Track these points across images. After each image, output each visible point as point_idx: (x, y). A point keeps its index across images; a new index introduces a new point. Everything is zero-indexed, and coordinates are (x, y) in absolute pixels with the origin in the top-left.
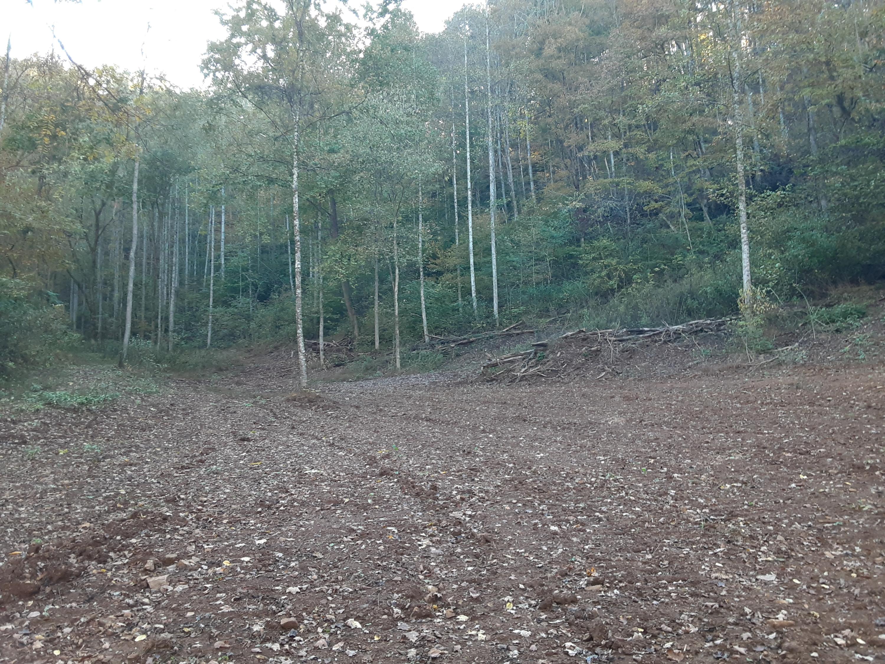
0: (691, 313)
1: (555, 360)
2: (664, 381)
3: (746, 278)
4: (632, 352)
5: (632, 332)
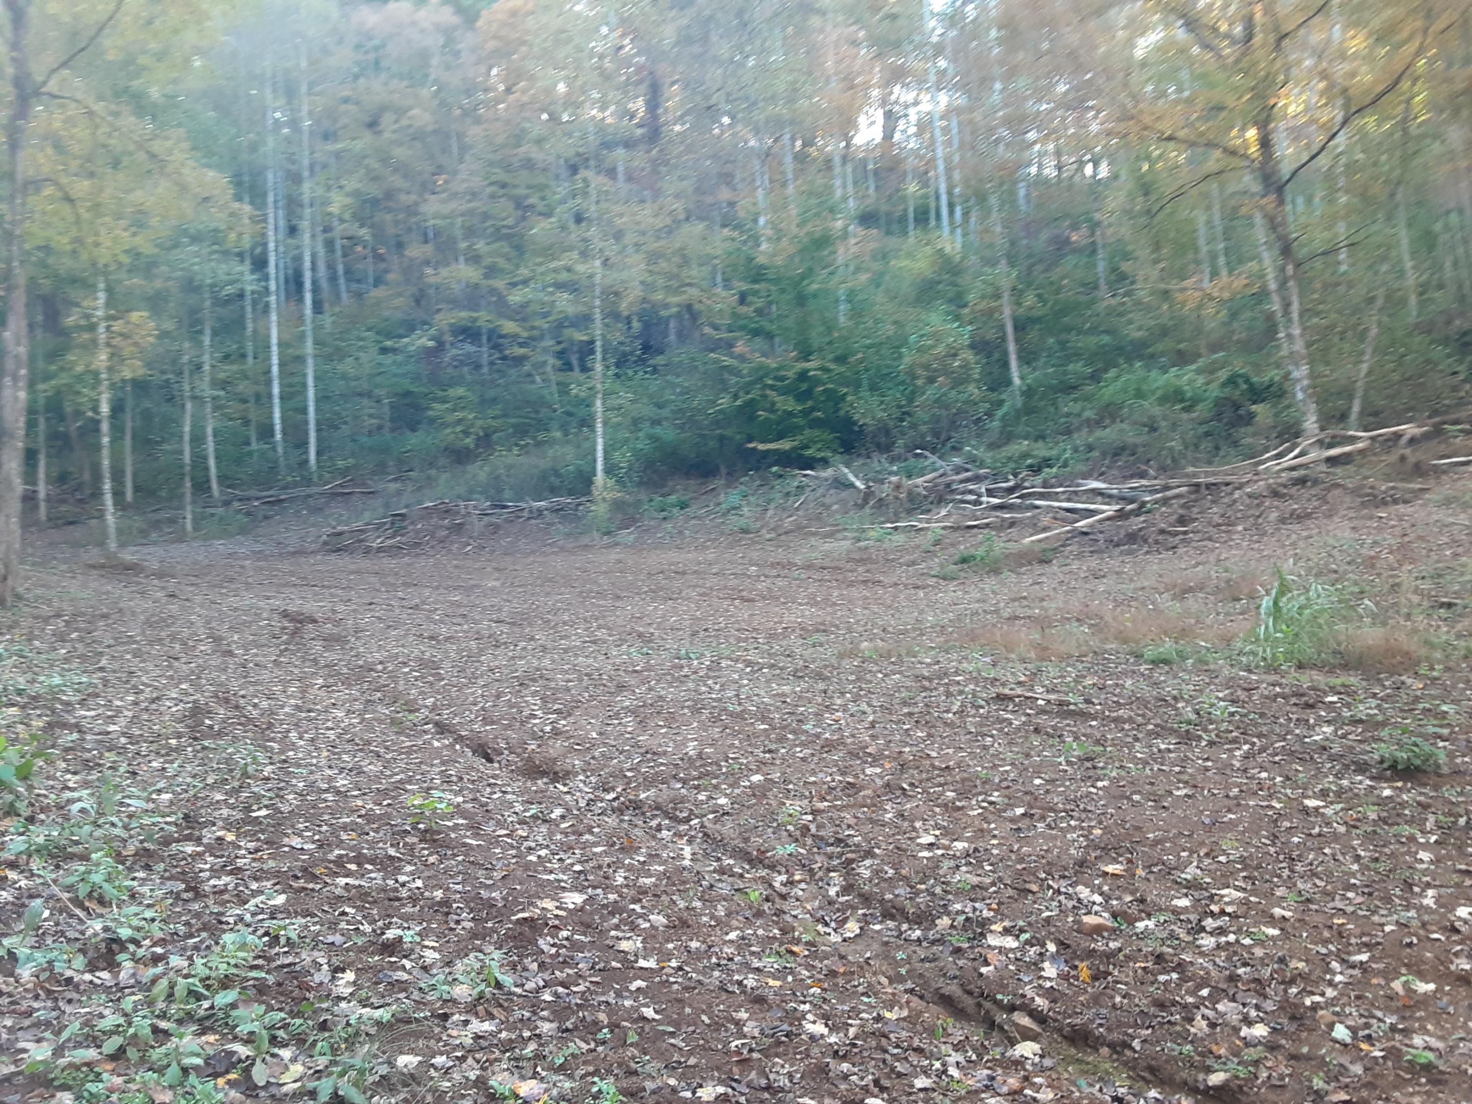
0: (554, 491)
1: (417, 532)
2: (528, 555)
3: (600, 466)
4: (496, 527)
5: (496, 506)
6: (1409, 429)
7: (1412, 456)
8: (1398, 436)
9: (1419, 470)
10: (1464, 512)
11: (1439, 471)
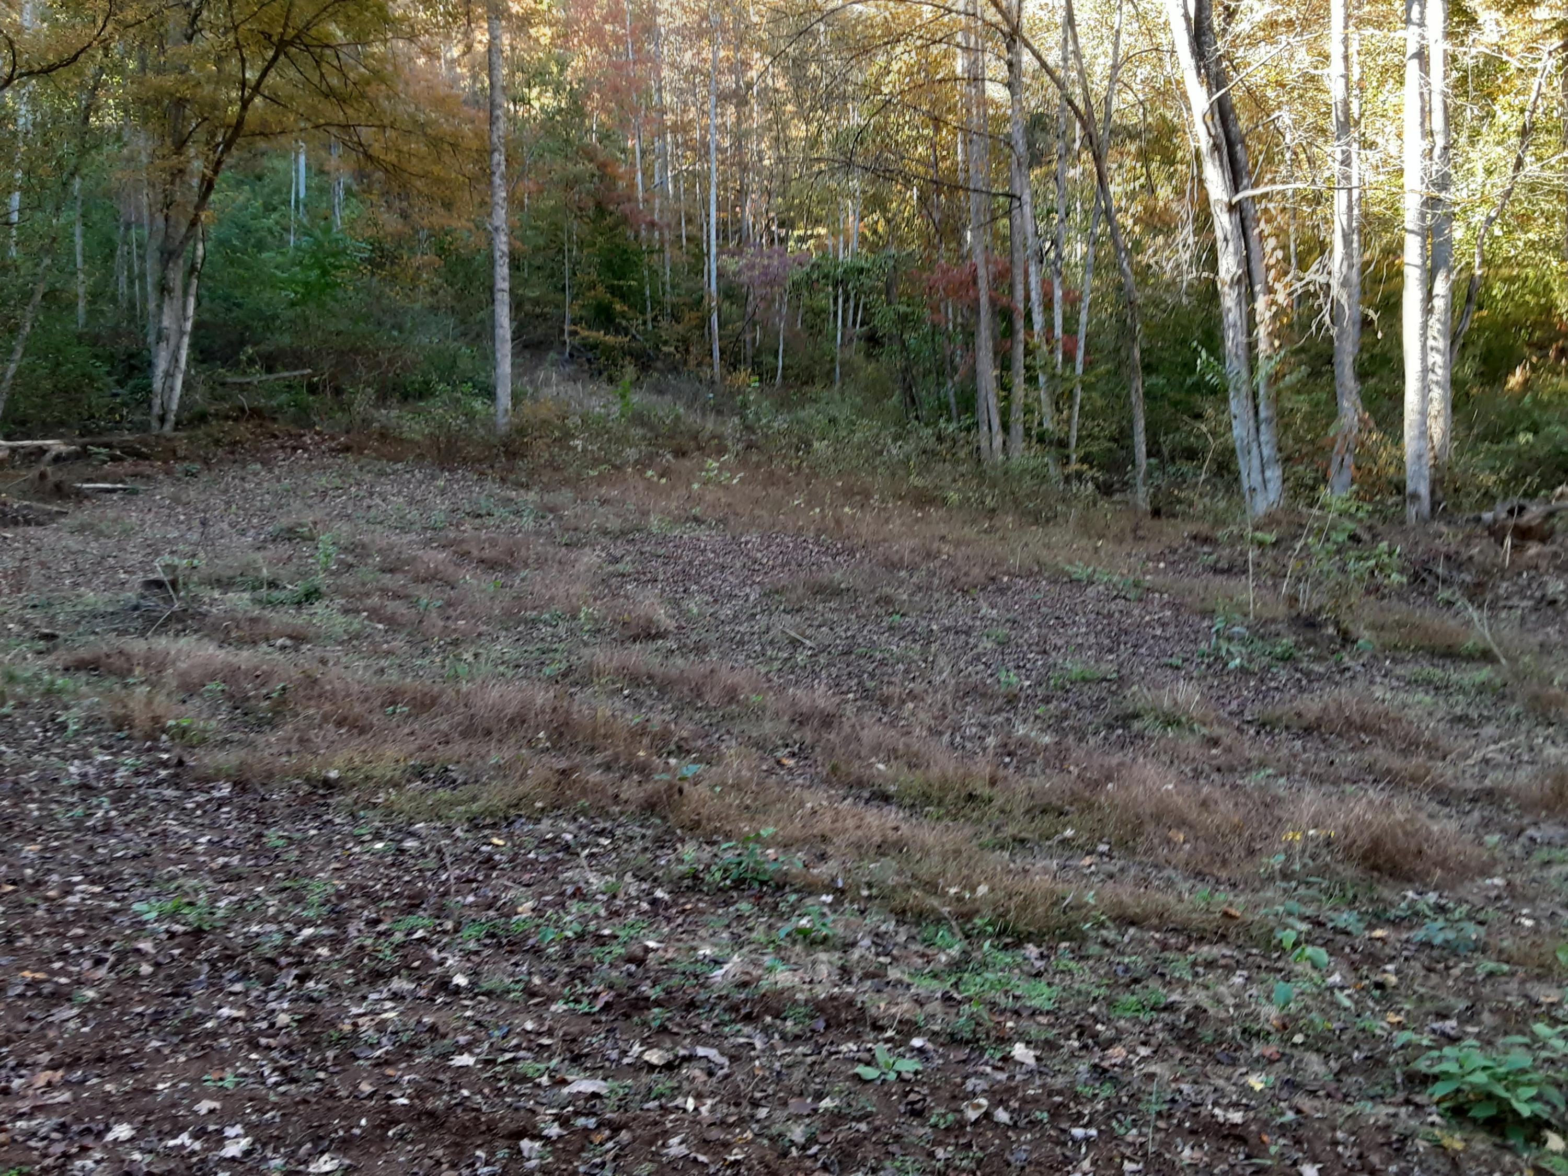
6: (55, 445)
7: (54, 475)
8: (42, 451)
9: (60, 491)
10: (96, 540)
11: (81, 496)
